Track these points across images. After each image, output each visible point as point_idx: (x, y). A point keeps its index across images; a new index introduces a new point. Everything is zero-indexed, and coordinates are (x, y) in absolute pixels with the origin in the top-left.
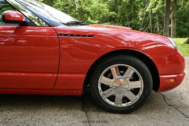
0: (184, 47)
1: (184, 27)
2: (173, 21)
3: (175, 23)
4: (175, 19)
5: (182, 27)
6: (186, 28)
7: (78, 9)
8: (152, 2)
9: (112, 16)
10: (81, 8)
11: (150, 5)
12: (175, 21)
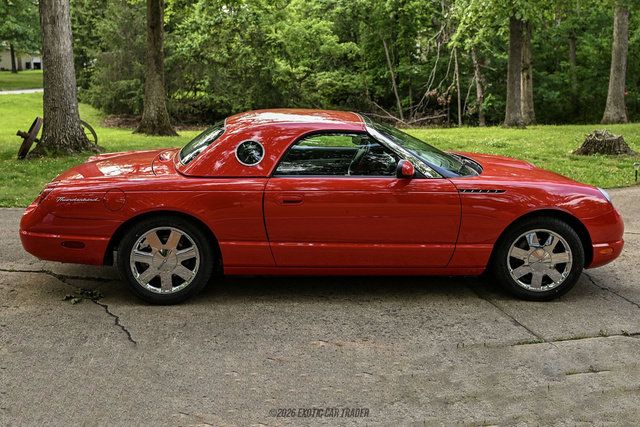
0: (579, 163)
1: (549, 86)
2: (525, 74)
3: (531, 82)
4: (531, 70)
5: (547, 88)
6: (556, 91)
7: (251, 35)
8: (464, 23)
9: (345, 55)
10: (259, 34)
11: (459, 29)
12: (531, 76)
